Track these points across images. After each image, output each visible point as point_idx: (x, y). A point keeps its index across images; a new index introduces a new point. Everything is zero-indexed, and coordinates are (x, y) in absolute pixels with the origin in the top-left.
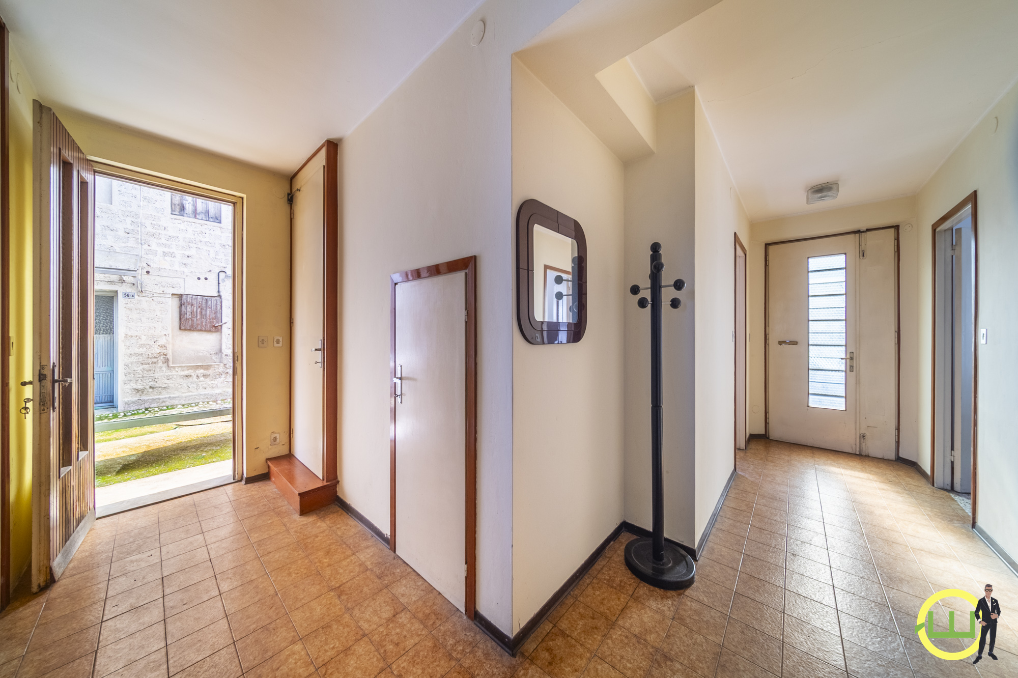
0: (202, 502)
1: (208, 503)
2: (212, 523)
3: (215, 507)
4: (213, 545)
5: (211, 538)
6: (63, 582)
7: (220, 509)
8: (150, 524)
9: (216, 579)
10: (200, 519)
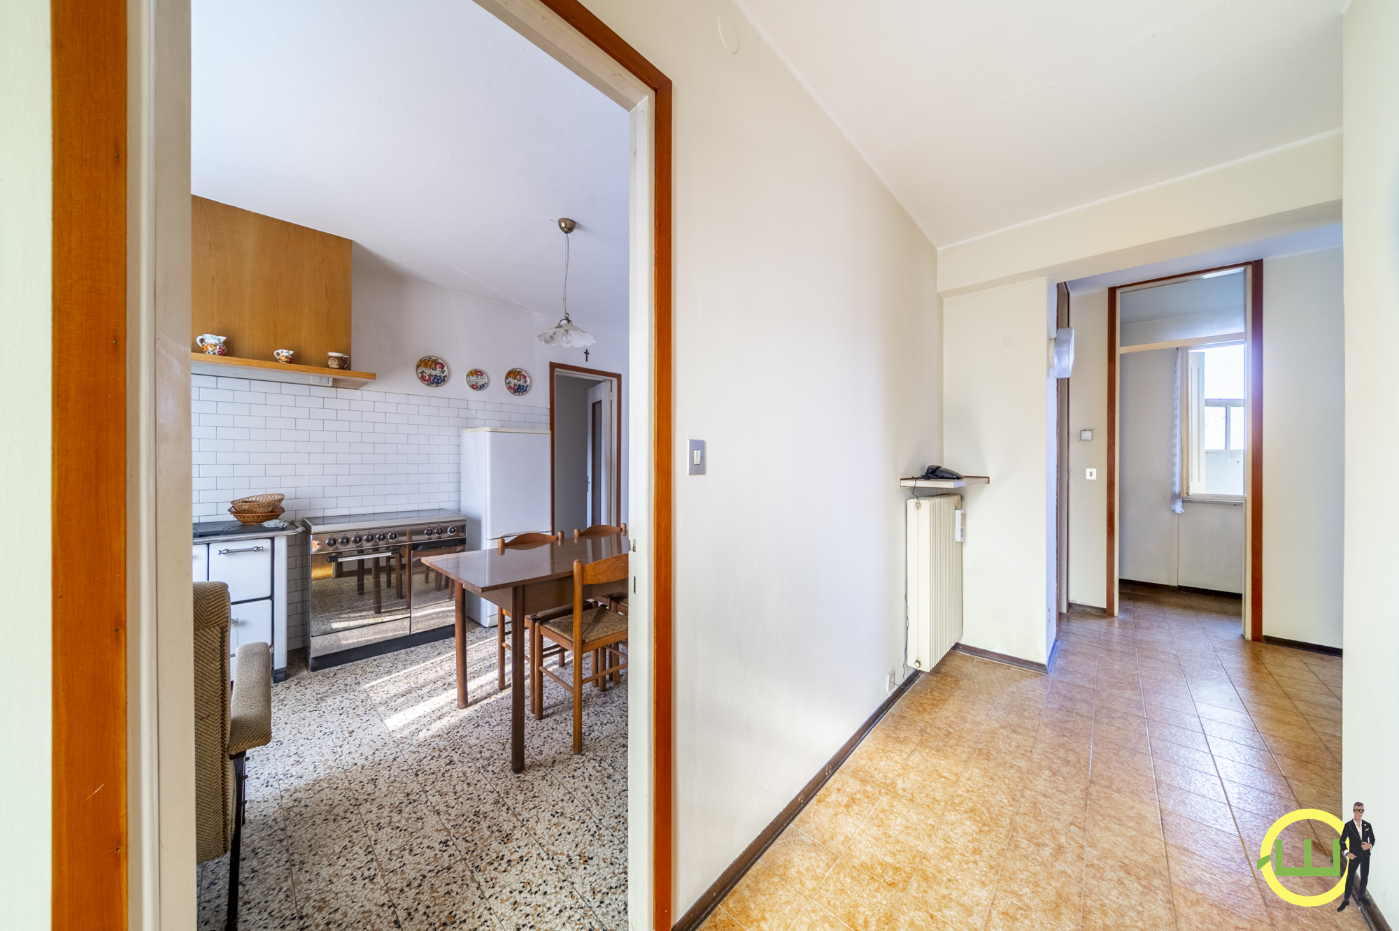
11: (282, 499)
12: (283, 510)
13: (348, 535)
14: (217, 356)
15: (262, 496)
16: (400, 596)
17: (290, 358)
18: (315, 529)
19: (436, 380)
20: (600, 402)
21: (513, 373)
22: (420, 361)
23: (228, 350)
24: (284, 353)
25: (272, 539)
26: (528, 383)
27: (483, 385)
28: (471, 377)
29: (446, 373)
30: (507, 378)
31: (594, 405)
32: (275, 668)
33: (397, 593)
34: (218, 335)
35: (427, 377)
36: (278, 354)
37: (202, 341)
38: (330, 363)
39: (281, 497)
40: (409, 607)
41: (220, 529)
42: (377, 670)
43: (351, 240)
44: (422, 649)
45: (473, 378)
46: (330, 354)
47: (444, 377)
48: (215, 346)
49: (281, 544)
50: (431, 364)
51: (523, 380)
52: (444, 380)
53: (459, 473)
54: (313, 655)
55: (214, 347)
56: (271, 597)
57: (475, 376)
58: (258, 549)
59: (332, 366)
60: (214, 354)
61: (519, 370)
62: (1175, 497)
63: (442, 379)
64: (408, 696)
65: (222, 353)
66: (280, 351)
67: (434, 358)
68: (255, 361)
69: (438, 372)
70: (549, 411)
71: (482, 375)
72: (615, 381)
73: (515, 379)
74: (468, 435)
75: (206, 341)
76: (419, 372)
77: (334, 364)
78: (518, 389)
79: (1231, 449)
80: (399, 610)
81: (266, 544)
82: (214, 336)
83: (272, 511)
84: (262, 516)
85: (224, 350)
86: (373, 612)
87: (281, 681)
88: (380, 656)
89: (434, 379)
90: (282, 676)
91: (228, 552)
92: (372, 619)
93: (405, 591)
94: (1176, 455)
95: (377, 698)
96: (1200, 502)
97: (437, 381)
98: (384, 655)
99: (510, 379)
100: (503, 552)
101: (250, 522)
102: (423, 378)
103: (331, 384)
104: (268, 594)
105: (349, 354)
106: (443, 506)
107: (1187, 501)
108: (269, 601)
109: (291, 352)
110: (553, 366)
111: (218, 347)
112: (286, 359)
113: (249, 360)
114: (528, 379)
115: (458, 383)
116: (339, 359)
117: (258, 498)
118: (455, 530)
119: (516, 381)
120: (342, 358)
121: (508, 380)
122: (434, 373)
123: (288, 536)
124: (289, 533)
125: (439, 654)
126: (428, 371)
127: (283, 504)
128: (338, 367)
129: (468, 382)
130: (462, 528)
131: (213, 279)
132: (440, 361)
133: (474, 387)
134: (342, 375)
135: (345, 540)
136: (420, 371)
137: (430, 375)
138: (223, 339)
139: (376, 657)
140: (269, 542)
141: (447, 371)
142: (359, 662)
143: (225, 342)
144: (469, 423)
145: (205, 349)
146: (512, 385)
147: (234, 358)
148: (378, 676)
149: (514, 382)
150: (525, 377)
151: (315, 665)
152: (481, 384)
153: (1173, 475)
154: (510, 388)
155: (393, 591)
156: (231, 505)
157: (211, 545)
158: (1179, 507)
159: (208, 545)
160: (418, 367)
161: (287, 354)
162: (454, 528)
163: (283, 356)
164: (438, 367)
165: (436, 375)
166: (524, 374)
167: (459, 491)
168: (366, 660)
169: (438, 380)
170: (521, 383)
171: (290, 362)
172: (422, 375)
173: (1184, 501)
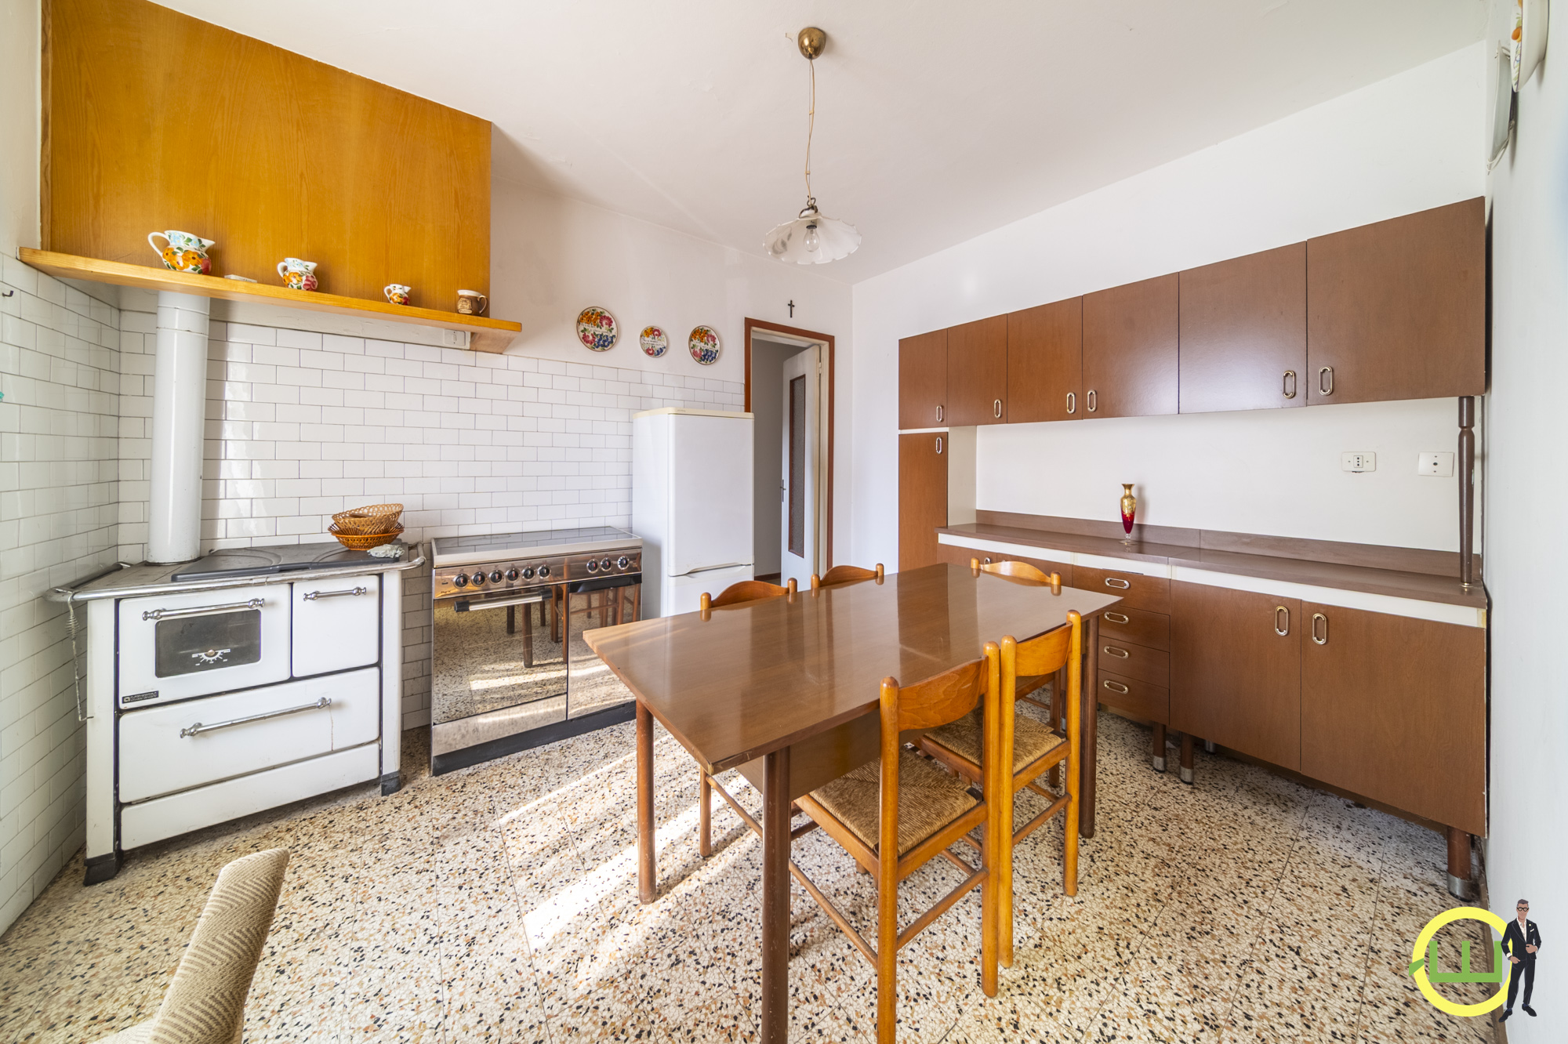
11: (399, 513)
12: (401, 529)
13: (484, 569)
14: (303, 292)
15: (376, 506)
16: (556, 638)
17: (405, 298)
18: (440, 560)
19: (601, 342)
20: (804, 376)
21: (700, 333)
22: (582, 314)
23: (320, 283)
24: (397, 290)
25: (380, 576)
26: (718, 347)
27: (662, 350)
28: (646, 338)
29: (614, 332)
30: (691, 340)
31: (792, 382)
32: (384, 773)
33: (552, 634)
34: (305, 260)
35: (591, 338)
36: (389, 292)
37: (285, 269)
38: (459, 307)
39: (398, 509)
40: (566, 662)
41: (310, 558)
42: (520, 781)
43: (491, 123)
44: (583, 744)
45: (649, 339)
46: (462, 292)
47: (612, 338)
48: (300, 276)
49: (393, 583)
50: (596, 319)
51: (711, 342)
52: (612, 342)
53: (630, 475)
54: (435, 752)
55: (298, 278)
56: (379, 665)
57: (651, 336)
58: (359, 592)
59: (463, 311)
60: (300, 288)
61: (706, 329)
63: (610, 340)
64: (562, 853)
65: (310, 287)
66: (391, 287)
67: (599, 310)
68: (355, 300)
69: (604, 330)
70: (743, 387)
71: (659, 335)
72: (826, 345)
73: (701, 341)
74: (643, 420)
75: (289, 269)
76: (580, 330)
77: (465, 308)
78: (704, 356)
80: (554, 664)
81: (371, 583)
82: (299, 261)
83: (386, 531)
84: (371, 538)
85: (313, 283)
86: (522, 663)
87: (392, 793)
88: (527, 752)
89: (600, 340)
90: (392, 784)
91: (318, 595)
92: (521, 677)
93: (562, 631)
95: (518, 852)
97: (603, 343)
98: (532, 751)
99: (695, 342)
100: (709, 616)
101: (355, 547)
102: (585, 339)
103: (468, 346)
104: (375, 660)
105: (487, 292)
106: (610, 522)
108: (375, 670)
109: (407, 289)
110: (750, 323)
111: (304, 278)
112: (399, 300)
113: (347, 298)
114: (717, 341)
115: (629, 343)
116: (473, 300)
117: (371, 510)
118: (627, 562)
119: (702, 344)
120: (476, 298)
121: (692, 343)
122: (599, 331)
123: (403, 572)
124: (403, 566)
125: (606, 756)
126: (592, 329)
127: (400, 520)
128: (470, 312)
129: (642, 345)
130: (634, 557)
131: (302, 175)
132: (607, 315)
133: (650, 352)
134: (479, 325)
135: (479, 578)
136: (581, 328)
137: (594, 335)
138: (312, 265)
139: (521, 754)
140: (375, 579)
141: (615, 329)
142: (498, 761)
143: (316, 272)
144: (643, 403)
145: (287, 281)
146: (698, 350)
147: (326, 295)
148: (522, 799)
149: (700, 345)
150: (714, 339)
151: (438, 767)
152: (657, 347)
154: (694, 354)
155: (548, 630)
156: (333, 522)
157: (294, 585)
159: (291, 584)
160: (579, 322)
161: (401, 292)
162: (626, 559)
163: (395, 294)
164: (604, 323)
165: (601, 335)
166: (713, 334)
167: (631, 501)
168: (507, 757)
169: (604, 341)
170: (709, 347)
171: (405, 304)
172: (584, 335)
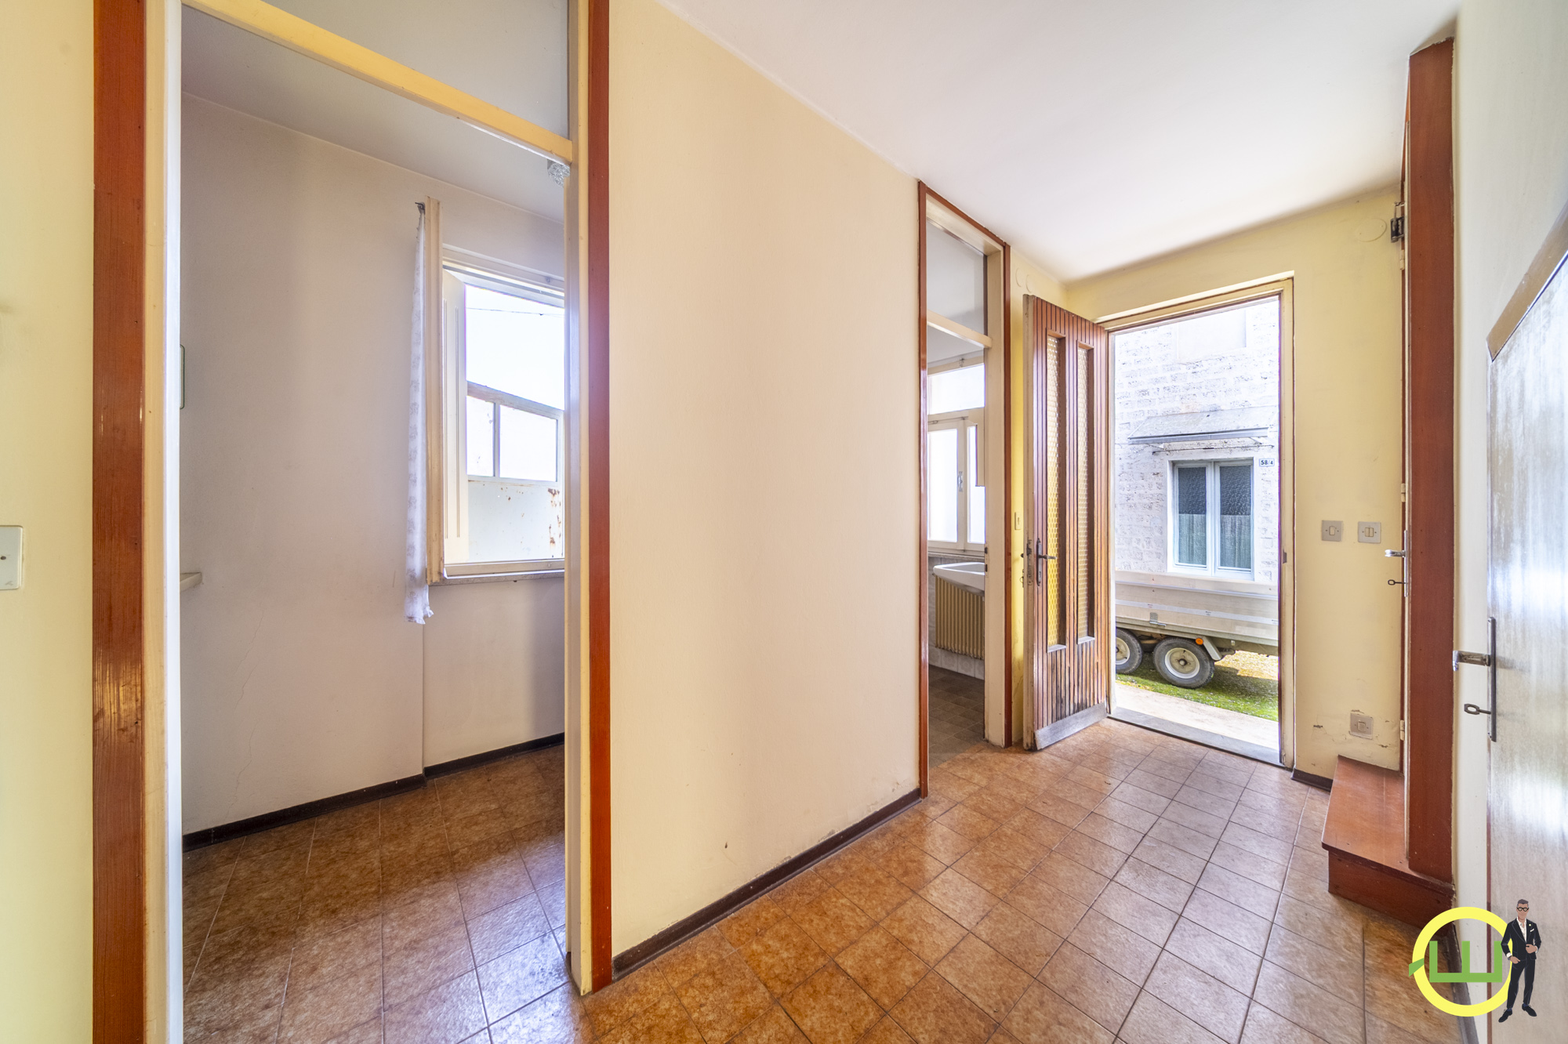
0: (1210, 763)
1: (1216, 771)
2: (1193, 797)
3: (1218, 781)
4: (1166, 821)
5: (1174, 813)
6: (1044, 755)
7: (1221, 788)
8: (1140, 752)
9: (1126, 860)
10: (1187, 783)
62: (412, 584)
79: (501, 476)
94: (415, 481)
96: (468, 582)
107: (439, 584)
153: (406, 527)
158: (421, 607)
173: (433, 586)
